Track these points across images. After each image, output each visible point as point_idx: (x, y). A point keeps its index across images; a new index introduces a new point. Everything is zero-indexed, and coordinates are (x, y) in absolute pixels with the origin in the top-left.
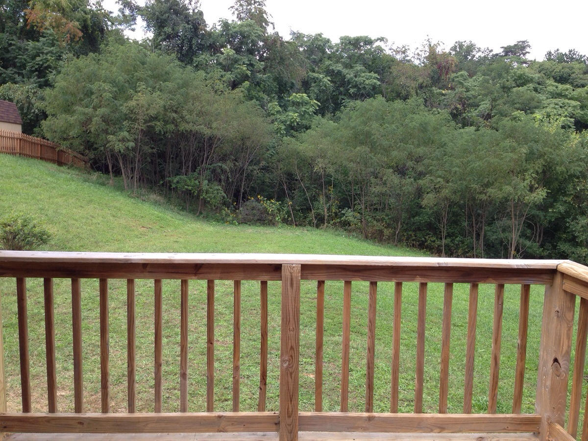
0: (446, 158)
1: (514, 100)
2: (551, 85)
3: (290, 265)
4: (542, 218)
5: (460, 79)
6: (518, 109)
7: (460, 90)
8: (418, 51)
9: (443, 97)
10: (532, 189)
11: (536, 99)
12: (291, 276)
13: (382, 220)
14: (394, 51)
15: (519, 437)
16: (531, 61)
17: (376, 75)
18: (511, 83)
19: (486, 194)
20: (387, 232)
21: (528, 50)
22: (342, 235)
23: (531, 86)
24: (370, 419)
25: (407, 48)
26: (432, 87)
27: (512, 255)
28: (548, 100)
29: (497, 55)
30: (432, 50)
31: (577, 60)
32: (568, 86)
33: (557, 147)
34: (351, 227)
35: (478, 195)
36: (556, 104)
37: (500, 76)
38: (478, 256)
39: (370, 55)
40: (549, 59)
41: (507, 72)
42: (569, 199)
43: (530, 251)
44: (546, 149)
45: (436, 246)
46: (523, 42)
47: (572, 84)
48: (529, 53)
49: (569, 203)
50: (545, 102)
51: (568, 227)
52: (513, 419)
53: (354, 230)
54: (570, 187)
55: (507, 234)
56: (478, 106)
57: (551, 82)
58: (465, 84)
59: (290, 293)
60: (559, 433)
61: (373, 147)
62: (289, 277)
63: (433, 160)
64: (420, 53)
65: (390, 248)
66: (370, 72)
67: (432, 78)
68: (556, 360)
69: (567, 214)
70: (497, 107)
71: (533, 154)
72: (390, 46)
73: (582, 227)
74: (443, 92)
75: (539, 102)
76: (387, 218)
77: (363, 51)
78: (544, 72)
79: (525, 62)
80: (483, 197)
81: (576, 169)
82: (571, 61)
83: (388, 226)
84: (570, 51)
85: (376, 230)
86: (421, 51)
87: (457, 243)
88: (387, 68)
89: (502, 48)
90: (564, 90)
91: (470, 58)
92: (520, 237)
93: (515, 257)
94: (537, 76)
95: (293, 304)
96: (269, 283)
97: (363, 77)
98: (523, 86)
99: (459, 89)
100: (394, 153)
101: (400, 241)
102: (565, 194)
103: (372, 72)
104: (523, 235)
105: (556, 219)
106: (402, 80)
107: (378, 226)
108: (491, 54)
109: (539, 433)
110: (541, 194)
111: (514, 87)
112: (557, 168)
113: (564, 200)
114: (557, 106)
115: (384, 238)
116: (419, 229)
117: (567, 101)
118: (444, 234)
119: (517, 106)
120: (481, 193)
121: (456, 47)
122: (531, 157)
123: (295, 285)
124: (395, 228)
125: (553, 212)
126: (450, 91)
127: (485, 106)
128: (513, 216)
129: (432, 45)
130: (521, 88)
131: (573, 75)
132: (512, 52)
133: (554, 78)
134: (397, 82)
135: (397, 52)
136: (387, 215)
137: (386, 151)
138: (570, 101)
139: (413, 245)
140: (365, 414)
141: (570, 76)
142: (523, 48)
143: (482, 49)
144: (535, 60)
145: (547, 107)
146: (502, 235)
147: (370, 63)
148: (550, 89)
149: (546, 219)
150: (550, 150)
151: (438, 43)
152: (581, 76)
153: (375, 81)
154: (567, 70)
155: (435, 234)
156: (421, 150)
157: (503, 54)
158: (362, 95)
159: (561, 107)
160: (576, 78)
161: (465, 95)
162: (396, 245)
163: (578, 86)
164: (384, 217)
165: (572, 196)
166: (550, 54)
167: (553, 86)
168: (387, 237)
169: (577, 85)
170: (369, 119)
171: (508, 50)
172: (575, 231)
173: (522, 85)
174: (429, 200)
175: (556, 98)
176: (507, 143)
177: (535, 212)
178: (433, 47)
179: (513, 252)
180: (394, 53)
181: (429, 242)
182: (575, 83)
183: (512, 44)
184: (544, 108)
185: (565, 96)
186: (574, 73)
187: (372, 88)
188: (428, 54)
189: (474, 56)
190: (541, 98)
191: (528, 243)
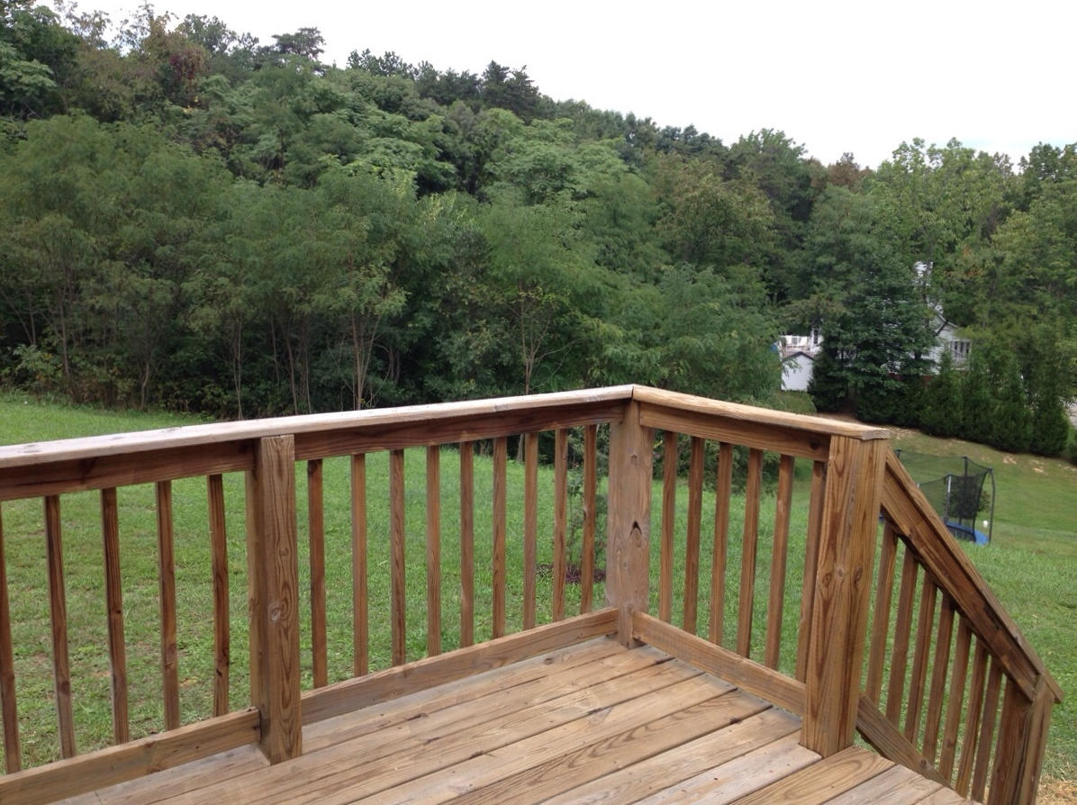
0: (231, 239)
1: (319, 135)
2: (375, 115)
3: (275, 436)
4: (399, 338)
5: (216, 89)
6: (328, 152)
7: (219, 109)
8: (126, 28)
9: (187, 122)
10: (384, 291)
11: (354, 137)
12: (279, 456)
13: (110, 363)
14: (78, 21)
15: (592, 645)
16: (328, 67)
17: (45, 67)
18: (309, 105)
19: (309, 302)
20: (124, 386)
21: (320, 46)
22: (22, 401)
23: (344, 112)
24: (406, 674)
25: (104, 17)
26: (164, 99)
27: (359, 405)
28: (374, 140)
29: (267, 49)
30: (156, 26)
31: (399, 72)
32: (401, 117)
33: (412, 220)
34: (36, 383)
35: (296, 306)
36: (387, 147)
37: (290, 90)
38: (302, 411)
39: (26, 24)
40: (355, 67)
41: (303, 86)
42: (436, 305)
43: (385, 394)
44: (397, 223)
45: (225, 403)
46: (311, 31)
47: (405, 113)
48: (322, 51)
49: (437, 311)
50: (369, 142)
51: (439, 351)
52: (587, 620)
53: (46, 389)
54: (435, 285)
55: (347, 370)
56: (255, 142)
57: (373, 107)
58: (227, 99)
59: (277, 488)
60: (649, 623)
61: (81, 217)
62: (275, 459)
63: (205, 241)
64: (133, 31)
65: (136, 416)
66: (30, 60)
67: (163, 82)
68: (636, 525)
69: (435, 329)
70: (293, 146)
71: (380, 231)
72: (67, 10)
73: (459, 348)
74: (185, 111)
75: (360, 141)
76: (119, 358)
77: (10, 16)
78: (360, 89)
79: (318, 68)
80: (306, 308)
81: (444, 255)
82: (391, 73)
83: (122, 375)
84: (388, 55)
85: (100, 384)
86: (135, 27)
87: (263, 393)
88: (65, 55)
89: (275, 37)
90: (396, 123)
91: (217, 49)
92: (368, 373)
93: (363, 408)
94: (350, 96)
95: (285, 506)
96: (226, 476)
97: (14, 68)
98: (330, 112)
99: (216, 109)
100: (128, 229)
101: (151, 400)
102: (429, 297)
103: (35, 60)
104: (372, 370)
105: (420, 340)
106: (102, 82)
107: (102, 374)
108: (256, 46)
109: (616, 633)
110: (397, 300)
111: (316, 112)
112: (418, 255)
113: (429, 306)
114: (388, 151)
115: (119, 398)
116: (186, 375)
117: (402, 142)
118: (237, 379)
119: (326, 146)
120: (300, 301)
121: (188, 25)
122: (377, 236)
123: (286, 472)
124: (136, 376)
125: (414, 328)
126: (196, 110)
127: (267, 142)
128: (355, 340)
129: (155, 18)
130: (327, 115)
131: (406, 99)
132: (292, 46)
133: (377, 102)
134: (91, 83)
135: (85, 24)
136: (119, 353)
137: (112, 224)
138: (406, 143)
139: (178, 405)
140: (398, 669)
141: (401, 99)
142: (312, 42)
143: (239, 34)
144: (334, 65)
145: (372, 151)
146: (339, 373)
147: (27, 41)
148: (375, 119)
149: (404, 340)
150: (404, 225)
151: (166, 16)
152: (418, 101)
153: (41, 78)
154: (395, 89)
155: (218, 382)
156: (182, 223)
157: (277, 49)
158: (18, 107)
159: (395, 152)
160: (411, 105)
161: (230, 119)
162: (145, 410)
163: (413, 118)
164: (113, 356)
165: (440, 301)
166: (355, 56)
167: (378, 115)
168: (124, 395)
169: (413, 116)
170: (67, 159)
171: (286, 43)
172: (449, 356)
173: (329, 109)
174: (204, 317)
175: (383, 136)
176: (338, 211)
177: (387, 330)
178: (157, 22)
179: (360, 400)
180: (78, 25)
181: (209, 397)
182: (411, 113)
183: (292, 33)
184: (368, 152)
185: (398, 135)
186: (406, 95)
187: (37, 93)
188: (149, 34)
189: (225, 46)
190: (362, 135)
191: (381, 382)
